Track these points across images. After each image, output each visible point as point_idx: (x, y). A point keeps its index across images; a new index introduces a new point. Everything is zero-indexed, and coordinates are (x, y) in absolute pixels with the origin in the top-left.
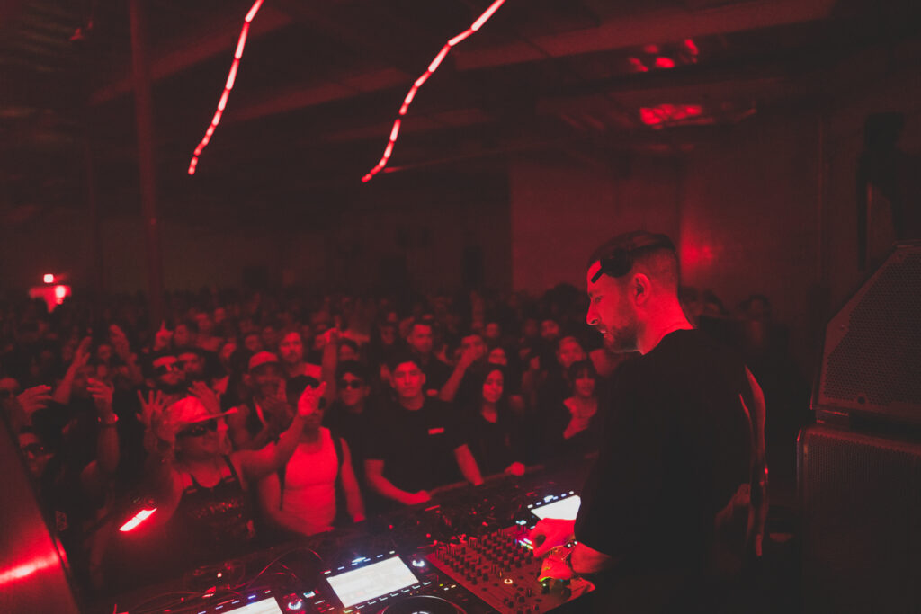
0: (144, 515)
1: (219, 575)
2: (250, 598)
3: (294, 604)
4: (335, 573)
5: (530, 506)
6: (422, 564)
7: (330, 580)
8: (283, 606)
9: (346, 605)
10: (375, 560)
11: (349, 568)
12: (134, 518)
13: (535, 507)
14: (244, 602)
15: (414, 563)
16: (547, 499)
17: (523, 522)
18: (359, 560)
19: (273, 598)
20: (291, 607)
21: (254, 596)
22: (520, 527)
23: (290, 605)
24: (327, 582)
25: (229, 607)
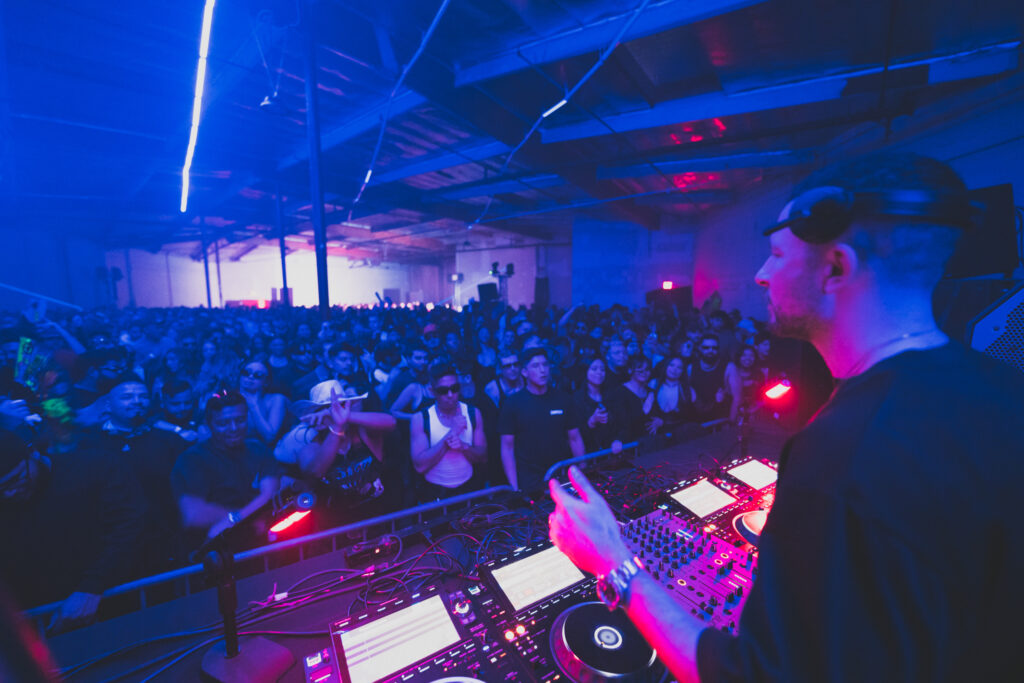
0: (297, 517)
1: (377, 551)
2: (414, 596)
3: (462, 606)
4: (499, 565)
5: (669, 491)
7: (495, 573)
8: (450, 607)
9: (517, 607)
10: (536, 550)
11: (512, 559)
12: (286, 520)
13: (674, 492)
14: (408, 603)
16: (682, 483)
17: (664, 507)
18: (520, 549)
19: (438, 597)
20: (458, 609)
21: (418, 595)
22: (664, 511)
23: (457, 606)
24: (492, 576)
25: (392, 609)
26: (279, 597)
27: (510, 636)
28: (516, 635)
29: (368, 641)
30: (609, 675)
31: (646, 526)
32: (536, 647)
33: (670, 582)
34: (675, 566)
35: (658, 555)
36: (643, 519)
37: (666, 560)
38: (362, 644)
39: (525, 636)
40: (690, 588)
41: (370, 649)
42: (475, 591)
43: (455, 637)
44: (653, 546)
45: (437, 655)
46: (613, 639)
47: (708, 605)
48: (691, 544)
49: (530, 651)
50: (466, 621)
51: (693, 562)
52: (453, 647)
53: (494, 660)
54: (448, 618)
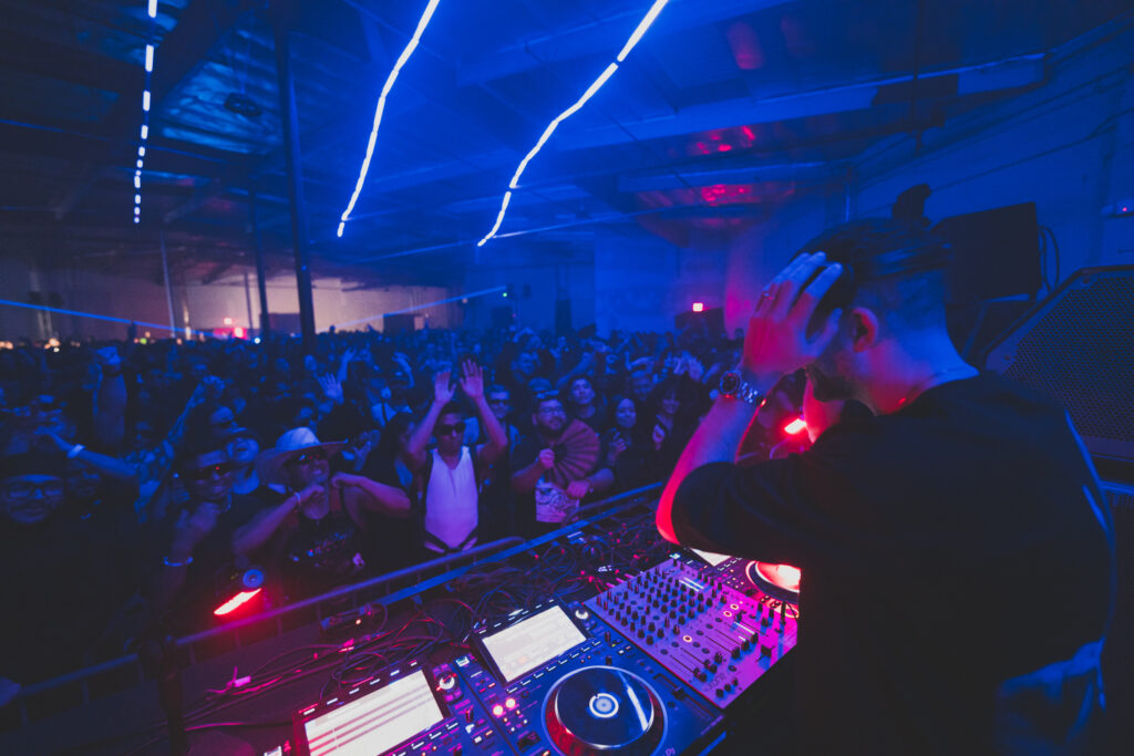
0: (243, 598)
1: (358, 622)
2: (392, 674)
3: (447, 681)
4: (491, 632)
6: (585, 616)
7: (486, 641)
8: (433, 683)
9: (509, 678)
10: (534, 612)
11: (506, 624)
14: (386, 681)
15: (577, 614)
17: (677, 556)
18: (516, 613)
19: (420, 673)
20: (442, 685)
21: (397, 672)
22: (675, 561)
23: (441, 682)
24: (483, 644)
25: (367, 690)
26: (239, 682)
27: (498, 711)
28: (505, 709)
29: (336, 729)
30: (601, 747)
31: (655, 578)
32: (525, 722)
33: (675, 640)
34: (682, 621)
35: (664, 610)
36: (652, 571)
37: (673, 615)
38: (331, 732)
39: (514, 710)
40: (696, 645)
41: (338, 737)
42: (464, 662)
43: (437, 717)
44: (660, 600)
45: (416, 739)
46: (609, 707)
47: (712, 662)
48: (701, 597)
49: (519, 726)
50: (450, 698)
51: (700, 616)
52: (435, 729)
53: (478, 739)
54: (431, 695)
